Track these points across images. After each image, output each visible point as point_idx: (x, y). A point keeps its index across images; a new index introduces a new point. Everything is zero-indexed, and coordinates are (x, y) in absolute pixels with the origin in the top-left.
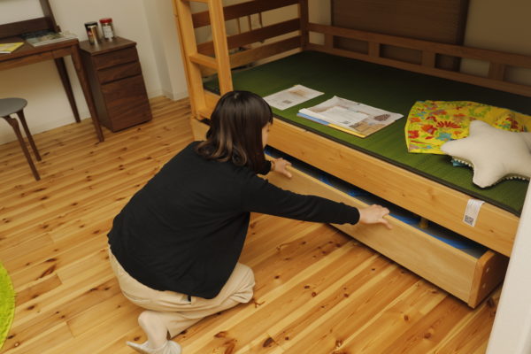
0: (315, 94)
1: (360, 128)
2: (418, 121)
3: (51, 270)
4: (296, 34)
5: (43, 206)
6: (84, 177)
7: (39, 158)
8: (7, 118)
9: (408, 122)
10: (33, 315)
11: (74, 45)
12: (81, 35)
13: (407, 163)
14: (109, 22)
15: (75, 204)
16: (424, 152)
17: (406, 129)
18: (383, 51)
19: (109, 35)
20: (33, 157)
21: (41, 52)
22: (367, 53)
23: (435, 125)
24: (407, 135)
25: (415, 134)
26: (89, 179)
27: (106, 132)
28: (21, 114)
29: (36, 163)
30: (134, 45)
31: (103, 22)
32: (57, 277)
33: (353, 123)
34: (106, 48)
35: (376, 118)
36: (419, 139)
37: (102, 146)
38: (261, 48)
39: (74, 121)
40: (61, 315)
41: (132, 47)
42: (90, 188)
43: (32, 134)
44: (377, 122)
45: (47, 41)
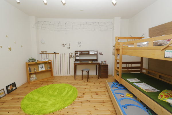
0: (139, 81)
1: (147, 90)
2: (164, 93)
3: (83, 95)
4: (139, 69)
5: (86, 85)
6: (93, 83)
7: (89, 79)
8: (87, 71)
9: (161, 93)
10: (78, 100)
11: (99, 63)
12: (100, 62)
13: (156, 101)
14: (105, 61)
15: (91, 87)
16: (162, 100)
17: (160, 94)
18: (160, 77)
19: (105, 63)
20: (88, 78)
21: (94, 64)
22: (156, 76)
23: (169, 96)
24: (159, 95)
25: (162, 96)
26: (94, 84)
27: (100, 78)
28: (89, 71)
29: (88, 79)
30: (108, 65)
31: (104, 61)
32: (83, 96)
33: (145, 89)
34: (104, 65)
35: (152, 89)
36: (163, 97)
37: (98, 80)
38: (131, 70)
39: (96, 75)
40: (81, 102)
41: (107, 66)
42: (94, 85)
43: (89, 75)
44: (152, 90)
45: (96, 62)
